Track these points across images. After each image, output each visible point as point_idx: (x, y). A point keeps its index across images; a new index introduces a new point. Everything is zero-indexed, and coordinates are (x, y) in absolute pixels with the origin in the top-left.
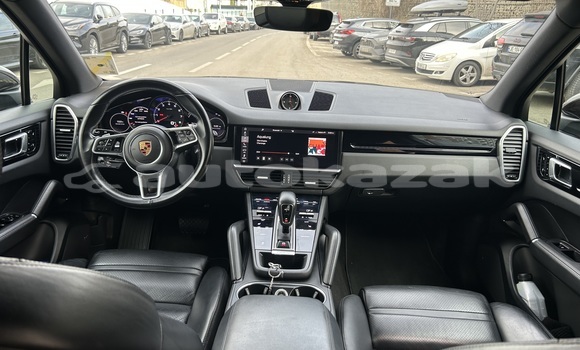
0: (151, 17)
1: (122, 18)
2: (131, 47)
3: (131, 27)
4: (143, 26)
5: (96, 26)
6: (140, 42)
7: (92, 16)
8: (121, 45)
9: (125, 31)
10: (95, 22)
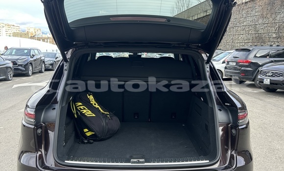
0: (56, 54)
1: (43, 55)
2: (46, 70)
3: (46, 59)
4: (52, 59)
5: (32, 59)
6: (50, 67)
7: (30, 55)
8: (42, 69)
9: (44, 62)
10: (31, 57)
